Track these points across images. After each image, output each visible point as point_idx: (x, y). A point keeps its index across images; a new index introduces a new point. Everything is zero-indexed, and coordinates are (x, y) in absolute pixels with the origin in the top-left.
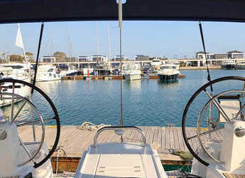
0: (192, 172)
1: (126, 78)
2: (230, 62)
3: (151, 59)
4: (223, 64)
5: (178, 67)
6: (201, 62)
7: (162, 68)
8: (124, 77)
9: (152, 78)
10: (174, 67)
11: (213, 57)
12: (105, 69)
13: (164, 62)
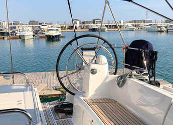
0: (66, 100)
1: (22, 38)
2: (95, 26)
3: (40, 24)
4: (90, 28)
5: (60, 30)
6: (76, 26)
7: (49, 30)
8: (20, 37)
9: (41, 37)
10: (57, 30)
11: (84, 23)
12: (4, 31)
13: (50, 26)
